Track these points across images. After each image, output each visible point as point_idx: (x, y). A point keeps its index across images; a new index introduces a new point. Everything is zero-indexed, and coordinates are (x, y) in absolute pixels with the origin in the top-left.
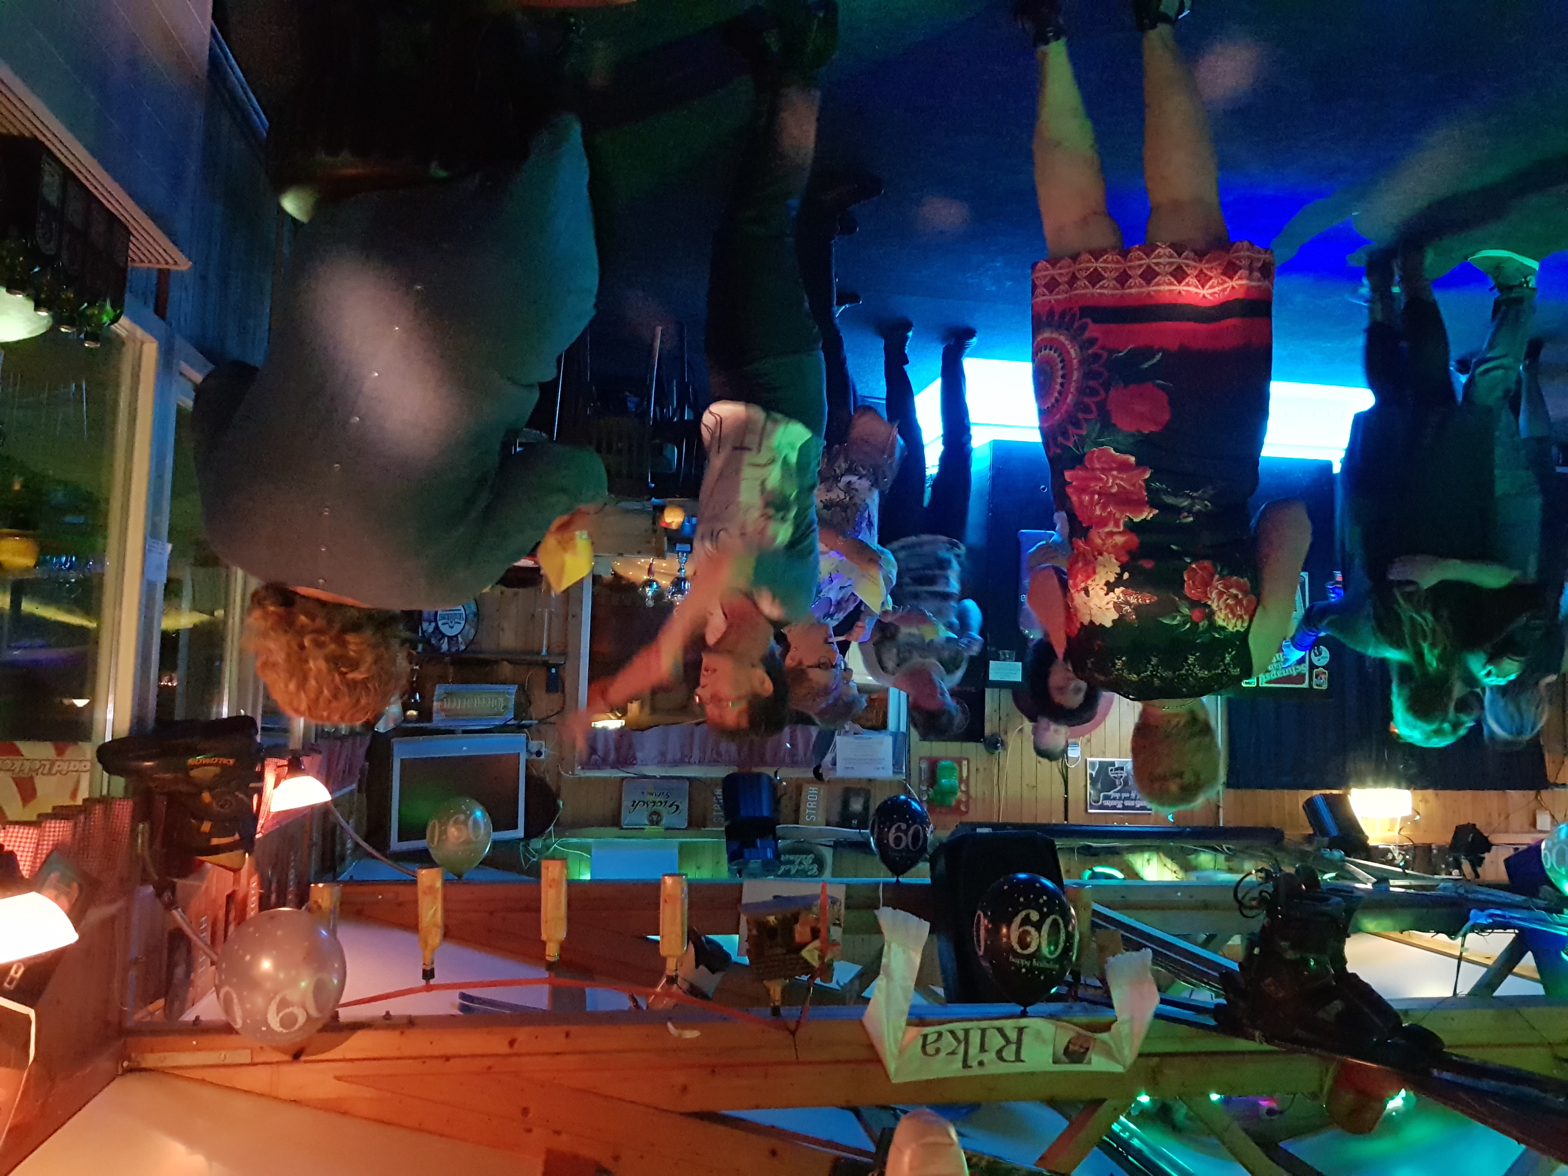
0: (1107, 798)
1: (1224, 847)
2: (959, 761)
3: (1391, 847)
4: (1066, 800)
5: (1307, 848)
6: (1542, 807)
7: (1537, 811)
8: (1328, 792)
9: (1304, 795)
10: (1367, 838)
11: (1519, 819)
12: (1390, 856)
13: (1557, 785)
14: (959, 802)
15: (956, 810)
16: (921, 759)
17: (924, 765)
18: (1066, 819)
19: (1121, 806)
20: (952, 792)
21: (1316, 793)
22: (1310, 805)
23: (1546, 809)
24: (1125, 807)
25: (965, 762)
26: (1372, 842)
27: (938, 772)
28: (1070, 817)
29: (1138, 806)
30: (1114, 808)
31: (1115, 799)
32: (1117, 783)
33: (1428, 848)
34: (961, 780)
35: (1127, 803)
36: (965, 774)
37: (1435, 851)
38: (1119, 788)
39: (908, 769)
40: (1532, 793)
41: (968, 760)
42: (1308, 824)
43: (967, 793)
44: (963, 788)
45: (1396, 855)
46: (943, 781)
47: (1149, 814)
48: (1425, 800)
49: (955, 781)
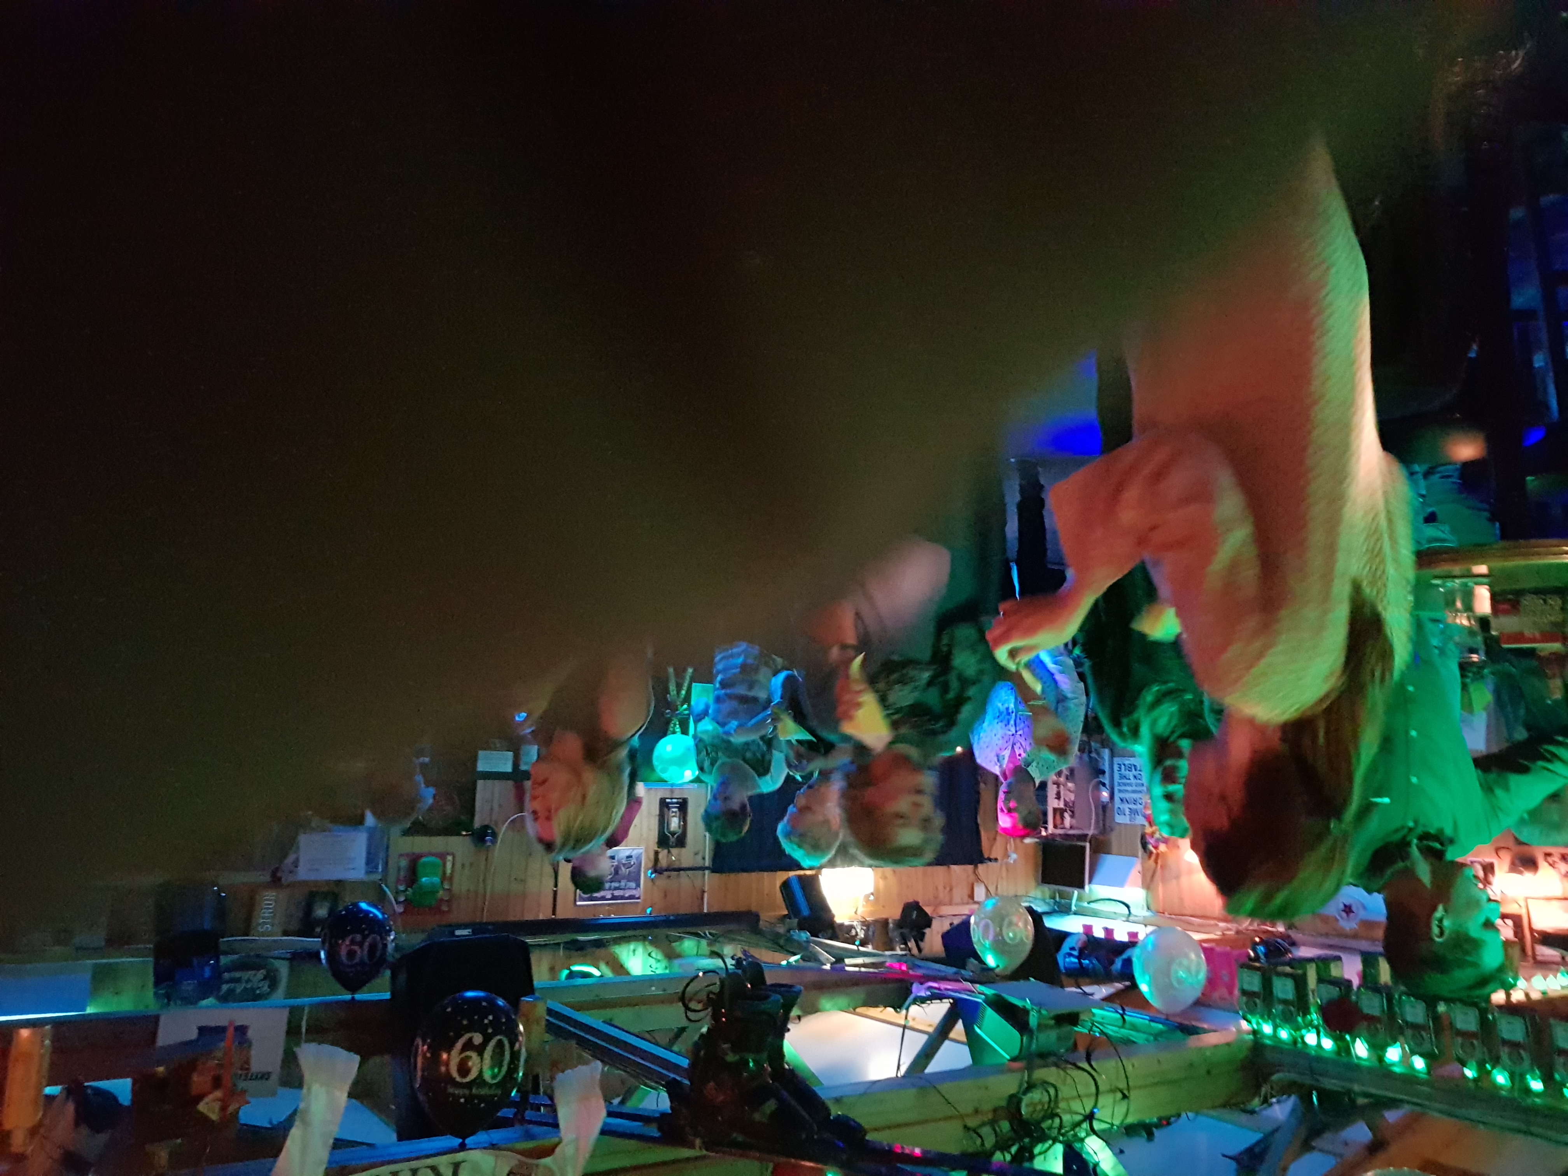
1: (707, 932)
2: (442, 856)
4: (555, 893)
6: (979, 880)
7: (975, 884)
9: (781, 877)
11: (960, 893)
13: (990, 860)
14: (441, 900)
15: (436, 910)
16: (401, 855)
17: (404, 863)
18: (554, 914)
20: (434, 891)
21: (791, 874)
22: (786, 886)
23: (983, 882)
24: (614, 898)
25: (450, 858)
26: (837, 920)
27: (420, 869)
28: (557, 912)
29: (627, 895)
33: (885, 922)
34: (444, 878)
35: (617, 893)
36: (449, 871)
37: (889, 925)
39: (385, 867)
40: (970, 867)
41: (453, 855)
42: (784, 906)
43: (451, 893)
44: (446, 886)
46: (424, 879)
47: (637, 903)
48: (885, 878)
49: (437, 879)
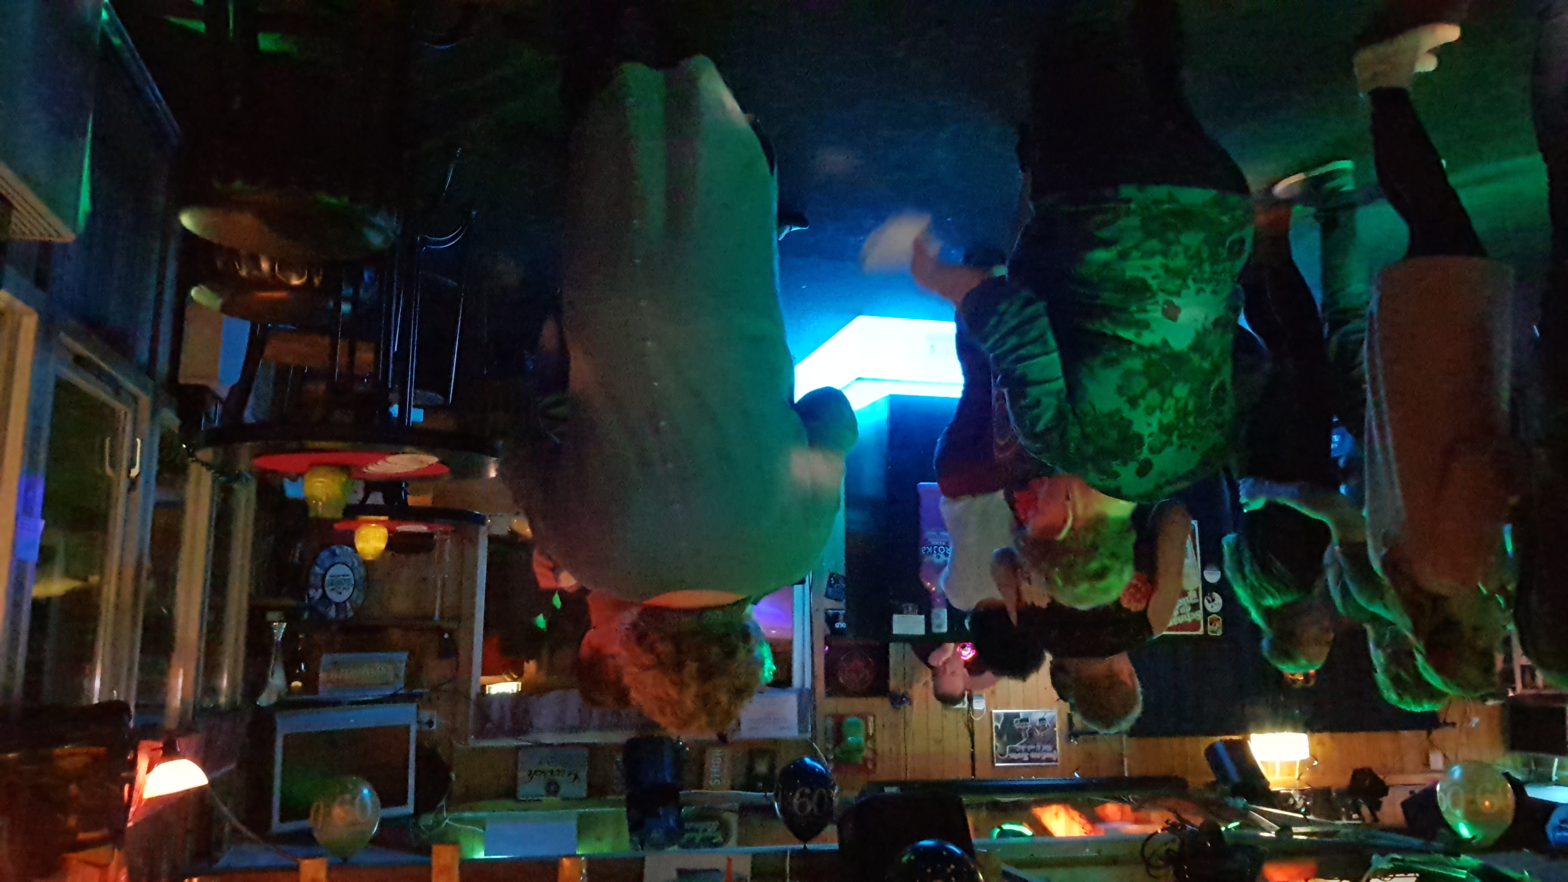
0: (1013, 751)
1: (1130, 797)
2: (863, 716)
3: (1292, 792)
4: (973, 754)
5: (1212, 796)
6: (1432, 745)
7: (1430, 751)
8: (1228, 738)
9: (1205, 742)
10: (1268, 783)
11: (1412, 759)
12: (1291, 801)
13: (1446, 724)
14: (865, 760)
15: (863, 768)
16: (827, 715)
17: (830, 723)
18: (974, 774)
19: (1026, 759)
20: (859, 750)
21: (1218, 739)
22: (1211, 751)
23: (1438, 749)
24: (1030, 760)
25: (871, 719)
26: (1273, 788)
27: (845, 729)
28: (977, 773)
29: (1044, 758)
30: (1020, 760)
31: (1021, 751)
32: (1023, 735)
33: (1328, 791)
34: (868, 737)
35: (1034, 755)
36: (871, 731)
37: (1334, 794)
38: (1024, 740)
39: (814, 727)
40: (1424, 733)
41: (874, 716)
42: (1210, 770)
43: (875, 752)
44: (870, 745)
45: (1297, 799)
46: (850, 738)
47: (1056, 766)
48: (1321, 743)
49: (861, 738)
